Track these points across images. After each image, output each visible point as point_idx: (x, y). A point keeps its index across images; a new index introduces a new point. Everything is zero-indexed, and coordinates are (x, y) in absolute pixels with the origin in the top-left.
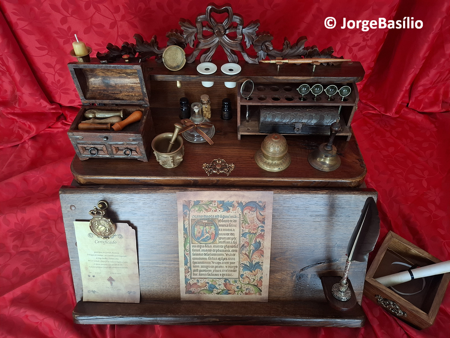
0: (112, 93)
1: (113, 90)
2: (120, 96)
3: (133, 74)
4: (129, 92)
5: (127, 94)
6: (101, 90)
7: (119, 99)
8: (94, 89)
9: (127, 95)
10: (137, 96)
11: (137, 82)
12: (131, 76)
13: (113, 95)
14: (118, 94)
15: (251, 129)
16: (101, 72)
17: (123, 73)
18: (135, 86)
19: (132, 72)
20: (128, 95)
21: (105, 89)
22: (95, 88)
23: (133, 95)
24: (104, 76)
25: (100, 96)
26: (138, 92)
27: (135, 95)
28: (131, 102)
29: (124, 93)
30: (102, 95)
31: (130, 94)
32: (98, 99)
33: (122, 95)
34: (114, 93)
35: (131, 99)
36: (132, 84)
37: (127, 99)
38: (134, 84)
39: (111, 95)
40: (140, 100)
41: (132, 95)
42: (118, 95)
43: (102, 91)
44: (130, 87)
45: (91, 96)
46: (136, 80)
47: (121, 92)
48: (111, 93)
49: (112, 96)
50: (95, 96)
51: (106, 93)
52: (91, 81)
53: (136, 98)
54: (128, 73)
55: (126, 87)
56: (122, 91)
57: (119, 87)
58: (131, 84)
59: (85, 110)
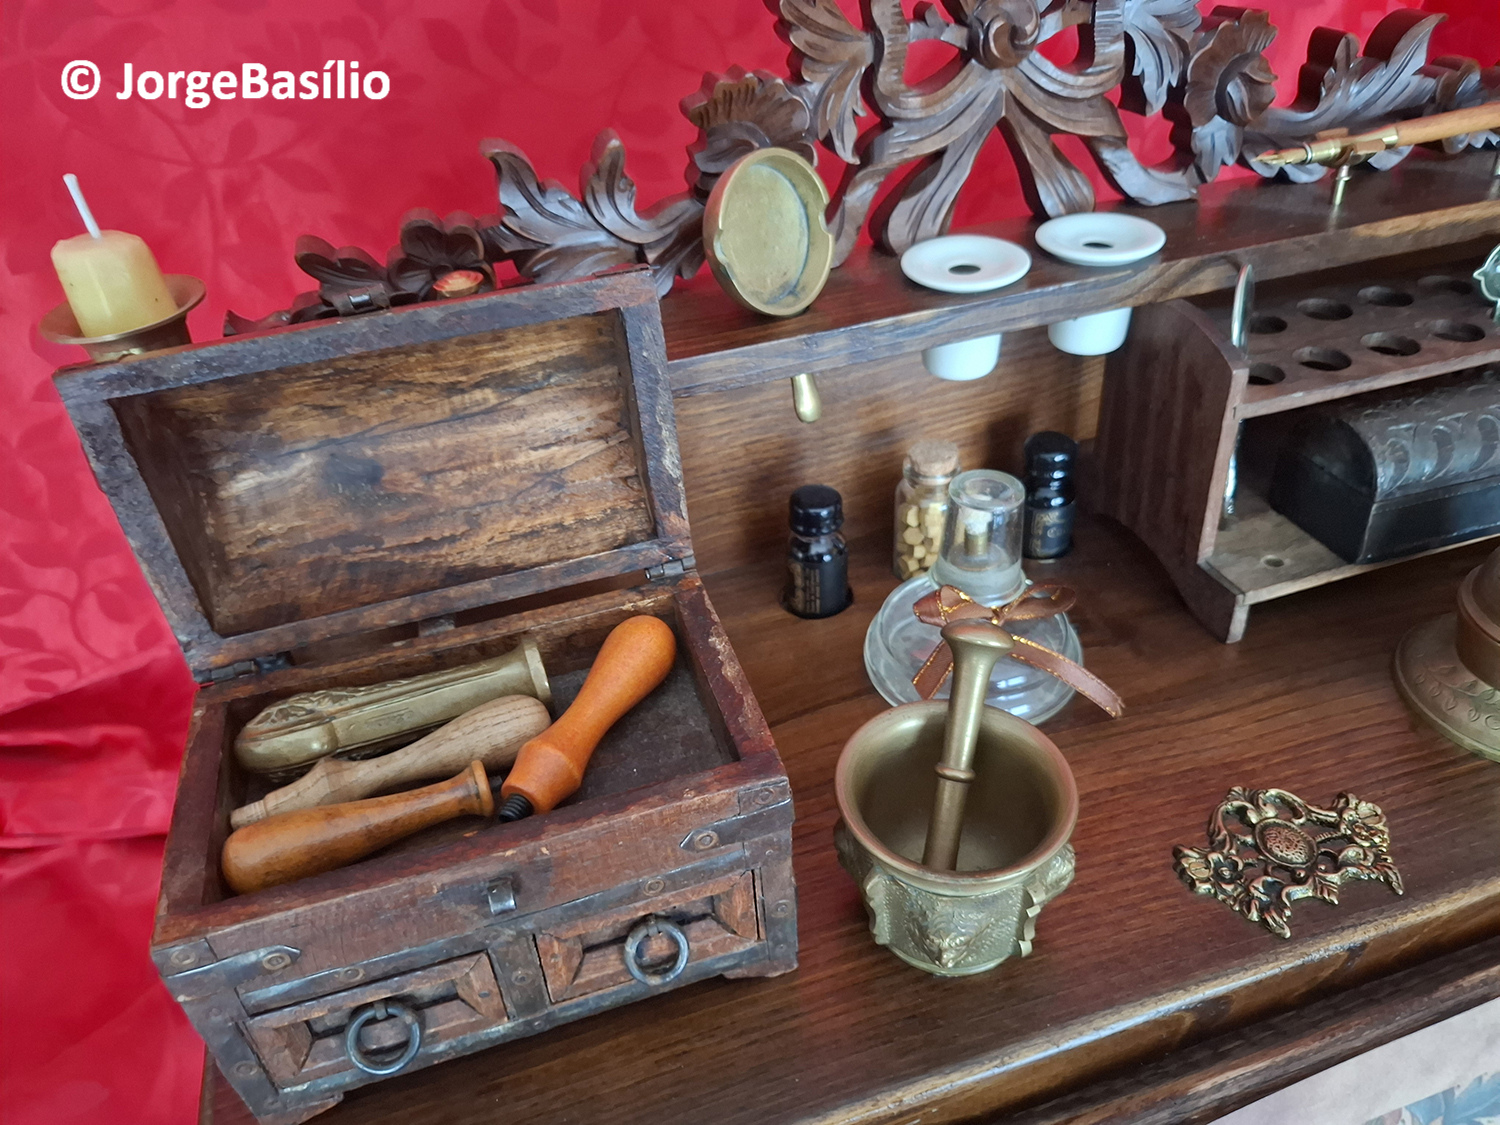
0: (414, 546)
1: (411, 523)
2: (479, 551)
3: (549, 376)
4: (534, 509)
5: (519, 525)
6: (320, 544)
7: (474, 573)
8: (263, 548)
9: (524, 536)
10: (599, 523)
11: (575, 429)
12: (536, 396)
13: (418, 556)
14: (452, 539)
15: (1287, 562)
16: (315, 407)
17: (478, 385)
18: (570, 461)
19: (542, 358)
20: (534, 533)
21: (354, 528)
22: (272, 537)
23: (569, 521)
24: (337, 435)
25: (324, 584)
26: (597, 494)
27: (582, 522)
28: (568, 571)
29: (499, 526)
30: (341, 576)
31: (547, 518)
32: (318, 609)
33: (484, 538)
34: (428, 543)
35: (565, 553)
36: (542, 453)
37: (535, 557)
38: (554, 449)
39: (409, 558)
40: (629, 540)
41: (560, 526)
42: (459, 546)
43: (334, 550)
44: (537, 474)
45: (252, 608)
46: (568, 416)
47: (474, 524)
48: (401, 548)
49: (413, 566)
50: (288, 600)
51: (361, 553)
52: (237, 498)
53: (592, 534)
54: (514, 373)
55: (506, 481)
56: (478, 515)
57: (456, 491)
58: (535, 449)
59: (238, 717)
